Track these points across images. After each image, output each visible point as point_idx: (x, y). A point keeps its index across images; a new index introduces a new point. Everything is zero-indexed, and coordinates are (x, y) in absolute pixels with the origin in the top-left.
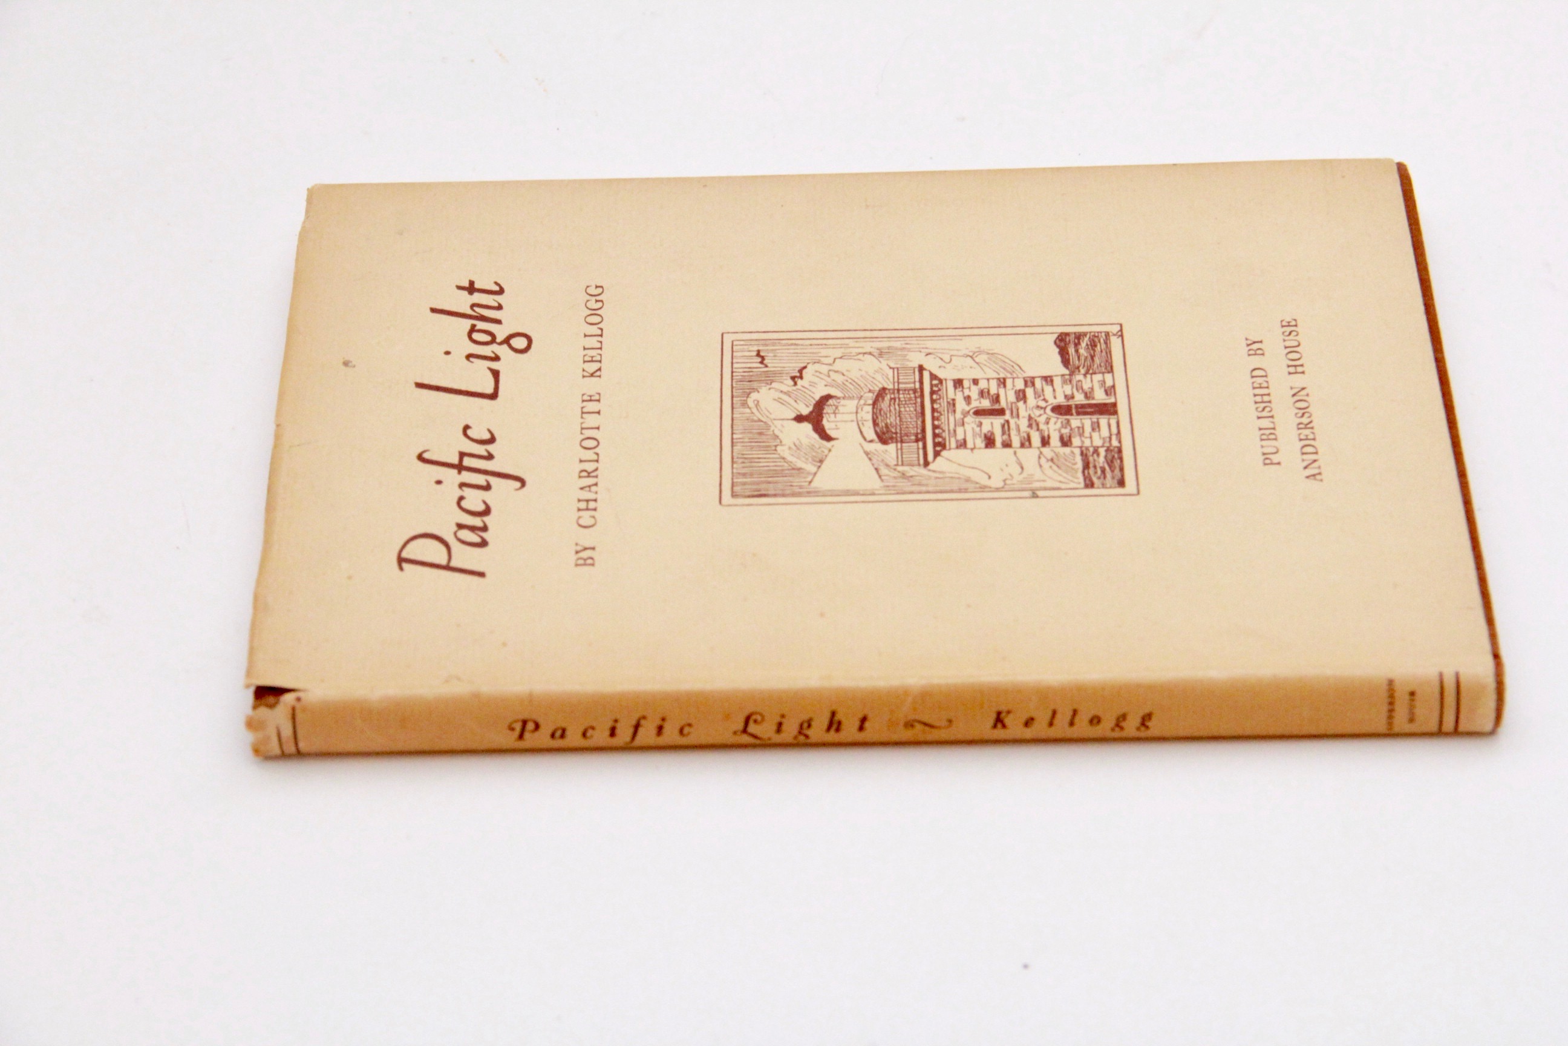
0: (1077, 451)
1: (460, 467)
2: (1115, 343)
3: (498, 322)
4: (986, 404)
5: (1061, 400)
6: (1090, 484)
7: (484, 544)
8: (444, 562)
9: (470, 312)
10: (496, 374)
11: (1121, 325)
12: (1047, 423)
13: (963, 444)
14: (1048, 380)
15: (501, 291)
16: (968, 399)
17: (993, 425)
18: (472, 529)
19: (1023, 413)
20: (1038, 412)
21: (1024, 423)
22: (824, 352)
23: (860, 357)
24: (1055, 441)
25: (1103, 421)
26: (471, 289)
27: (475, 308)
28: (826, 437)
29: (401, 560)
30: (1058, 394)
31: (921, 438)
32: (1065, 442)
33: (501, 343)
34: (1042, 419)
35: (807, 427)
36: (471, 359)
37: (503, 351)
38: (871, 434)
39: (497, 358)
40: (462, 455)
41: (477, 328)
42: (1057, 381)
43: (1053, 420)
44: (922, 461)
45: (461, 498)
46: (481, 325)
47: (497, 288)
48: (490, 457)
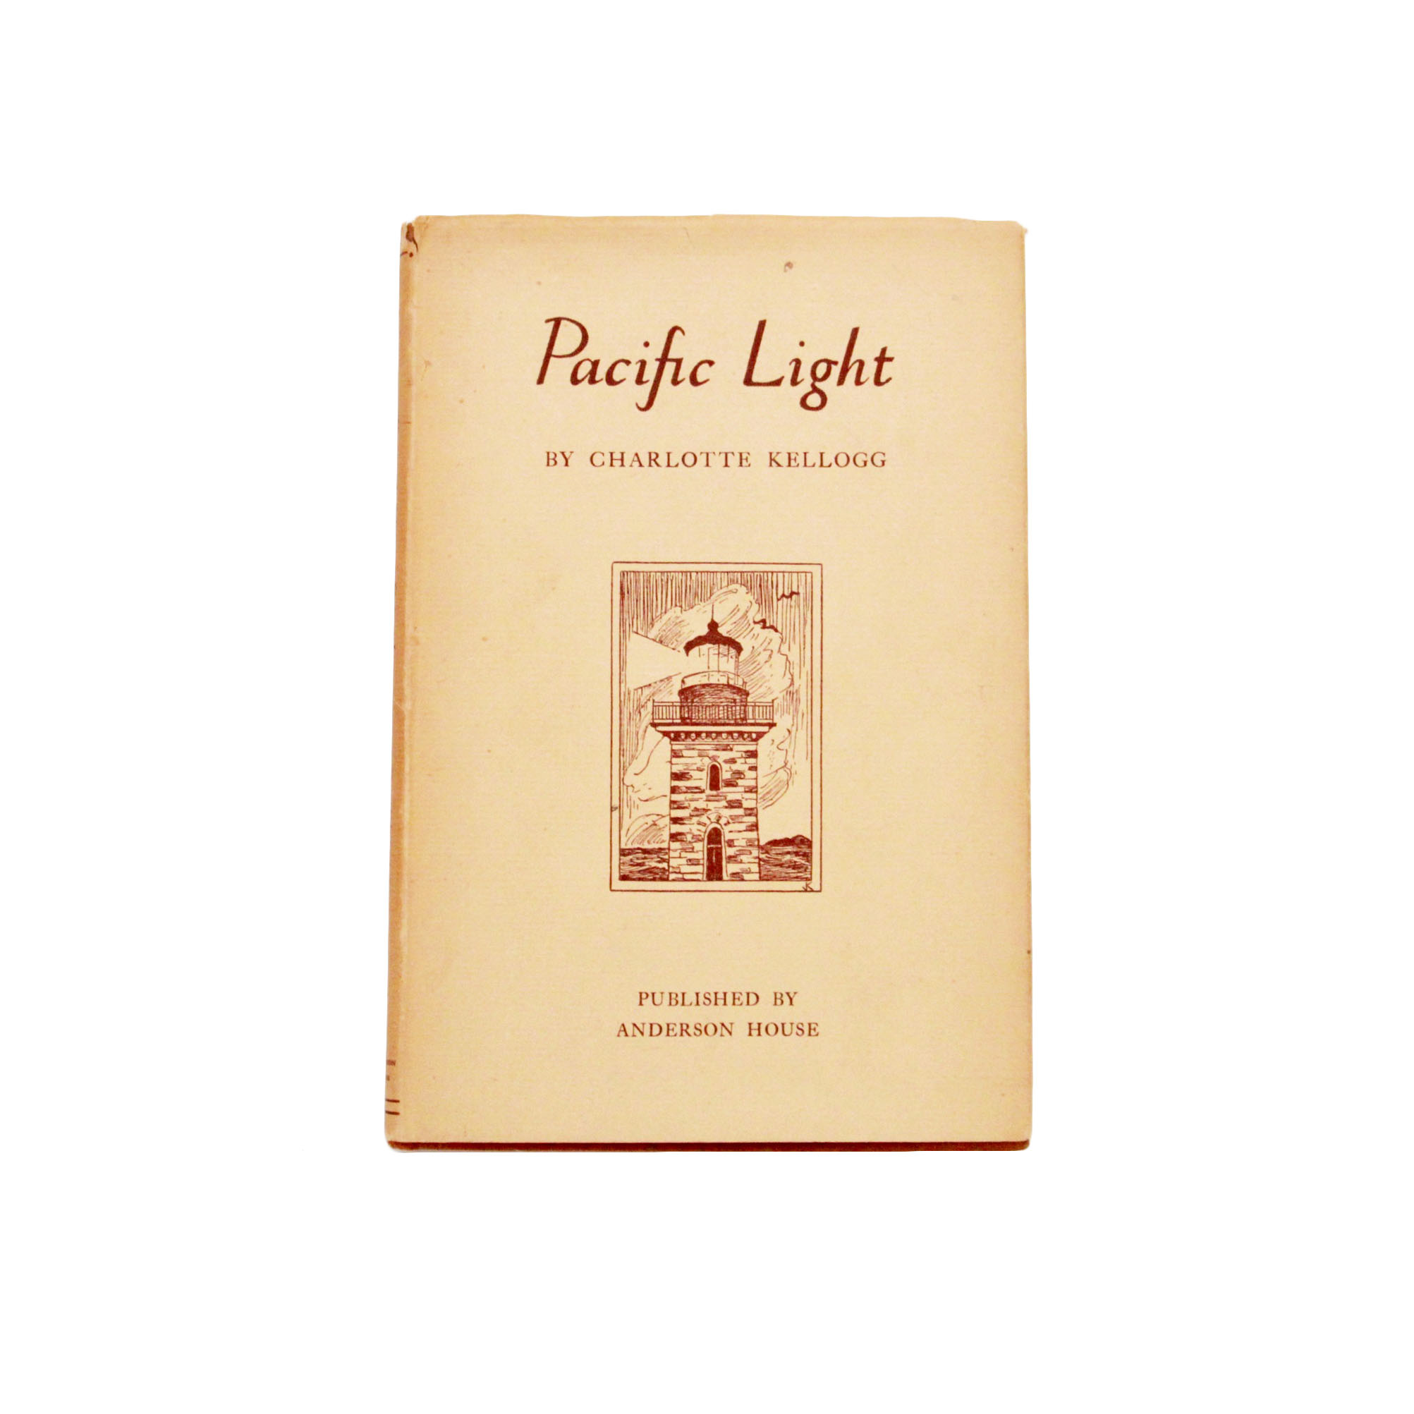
0: (665, 845)
1: (663, 360)
2: (800, 885)
3: (841, 381)
4: (725, 775)
5: (727, 836)
6: (623, 853)
7: (575, 380)
8: (555, 352)
9: (853, 359)
10: (777, 383)
11: (820, 891)
12: (699, 823)
13: (675, 754)
14: (754, 827)
15: (878, 382)
16: (733, 761)
17: (701, 779)
18: (593, 373)
19: (711, 805)
20: (713, 817)
21: (701, 804)
22: (795, 648)
23: (788, 676)
24: (676, 828)
25: (701, 869)
26: (882, 359)
27: (857, 364)
28: (689, 647)
29: (557, 322)
30: (736, 834)
31: (684, 722)
32: (674, 837)
33: (813, 385)
34: (704, 819)
35: (704, 631)
36: (794, 364)
37: (805, 387)
38: (689, 683)
39: (794, 382)
40: (679, 362)
41: (833, 366)
42: (753, 835)
43: (703, 829)
44: (656, 721)
45: (628, 362)
46: (836, 371)
47: (883, 379)
48: (675, 382)
